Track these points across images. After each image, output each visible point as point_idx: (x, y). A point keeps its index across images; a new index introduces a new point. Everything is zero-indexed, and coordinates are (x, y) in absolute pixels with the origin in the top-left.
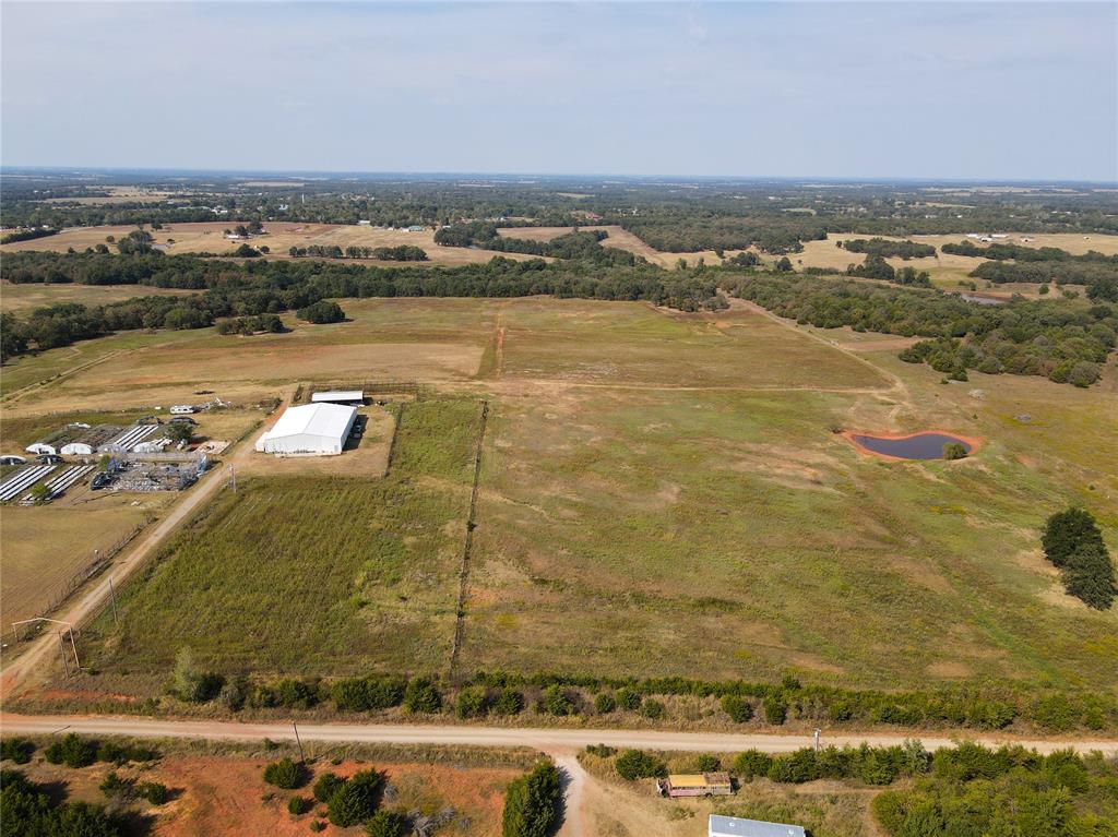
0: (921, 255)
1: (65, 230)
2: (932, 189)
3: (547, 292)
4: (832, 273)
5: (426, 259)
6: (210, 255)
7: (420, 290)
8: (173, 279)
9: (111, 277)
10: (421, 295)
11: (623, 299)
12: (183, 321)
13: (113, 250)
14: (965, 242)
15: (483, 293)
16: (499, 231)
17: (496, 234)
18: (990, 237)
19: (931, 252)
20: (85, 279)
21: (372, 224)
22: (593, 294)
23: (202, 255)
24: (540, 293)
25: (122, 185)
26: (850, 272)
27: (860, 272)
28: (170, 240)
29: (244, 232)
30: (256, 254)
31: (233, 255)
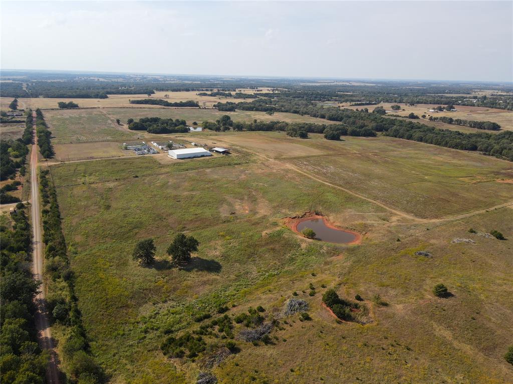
28: (404, 110)
29: (441, 109)
30: (417, 117)
31: (406, 117)
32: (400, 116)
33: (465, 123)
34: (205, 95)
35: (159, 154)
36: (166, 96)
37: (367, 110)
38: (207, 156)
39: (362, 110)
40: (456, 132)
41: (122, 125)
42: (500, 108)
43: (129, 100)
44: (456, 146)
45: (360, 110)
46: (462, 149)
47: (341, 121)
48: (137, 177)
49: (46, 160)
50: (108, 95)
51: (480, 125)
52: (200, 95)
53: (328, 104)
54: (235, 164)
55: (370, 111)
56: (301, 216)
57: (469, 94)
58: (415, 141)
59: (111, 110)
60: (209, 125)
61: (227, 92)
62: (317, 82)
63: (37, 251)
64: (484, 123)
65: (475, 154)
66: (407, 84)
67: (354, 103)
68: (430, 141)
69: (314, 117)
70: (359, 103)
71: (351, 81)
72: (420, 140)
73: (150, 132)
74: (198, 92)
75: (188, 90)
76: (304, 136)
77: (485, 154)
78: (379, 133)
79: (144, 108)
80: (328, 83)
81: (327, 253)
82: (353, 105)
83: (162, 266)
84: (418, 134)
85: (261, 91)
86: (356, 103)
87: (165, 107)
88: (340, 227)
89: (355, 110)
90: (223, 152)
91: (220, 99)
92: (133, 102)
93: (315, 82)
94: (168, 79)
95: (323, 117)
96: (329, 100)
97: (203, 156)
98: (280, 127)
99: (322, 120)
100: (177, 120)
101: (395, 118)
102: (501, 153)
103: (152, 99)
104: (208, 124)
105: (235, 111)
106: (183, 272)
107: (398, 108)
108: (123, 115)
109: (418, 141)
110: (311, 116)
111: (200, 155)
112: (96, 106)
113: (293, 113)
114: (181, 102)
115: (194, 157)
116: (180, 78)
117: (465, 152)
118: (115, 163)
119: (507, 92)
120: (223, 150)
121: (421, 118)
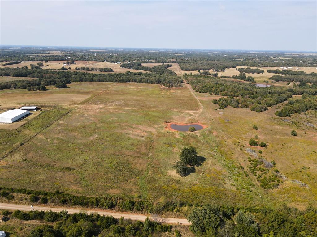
0: (259, 73)
1: (23, 62)
2: (289, 54)
3: (135, 81)
4: (228, 78)
5: (113, 71)
6: (54, 69)
7: (100, 80)
8: (35, 76)
9: (19, 75)
10: (100, 81)
11: (155, 83)
12: (21, 86)
13: (29, 67)
14: (277, 69)
15: (116, 81)
16: (142, 64)
17: (140, 65)
18: (287, 68)
19: (262, 72)
20: (12, 75)
21: (108, 62)
22: (148, 82)
23: (52, 69)
24: (133, 81)
25: (56, 51)
26: (233, 77)
27: (237, 77)
28: (47, 65)
29: (68, 63)
30: (66, 69)
31: (60, 69)
32: (55, 69)
33: (96, 69)
37: (27, 67)
38: (29, 114)
48: (22, 144)
51: (105, 70)
76: (44, 89)
77: (138, 83)
90: (37, 109)
97: (27, 115)
109: (98, 81)
111: (25, 115)
115: (23, 118)
117: (129, 83)
120: (34, 108)
121: (69, 69)
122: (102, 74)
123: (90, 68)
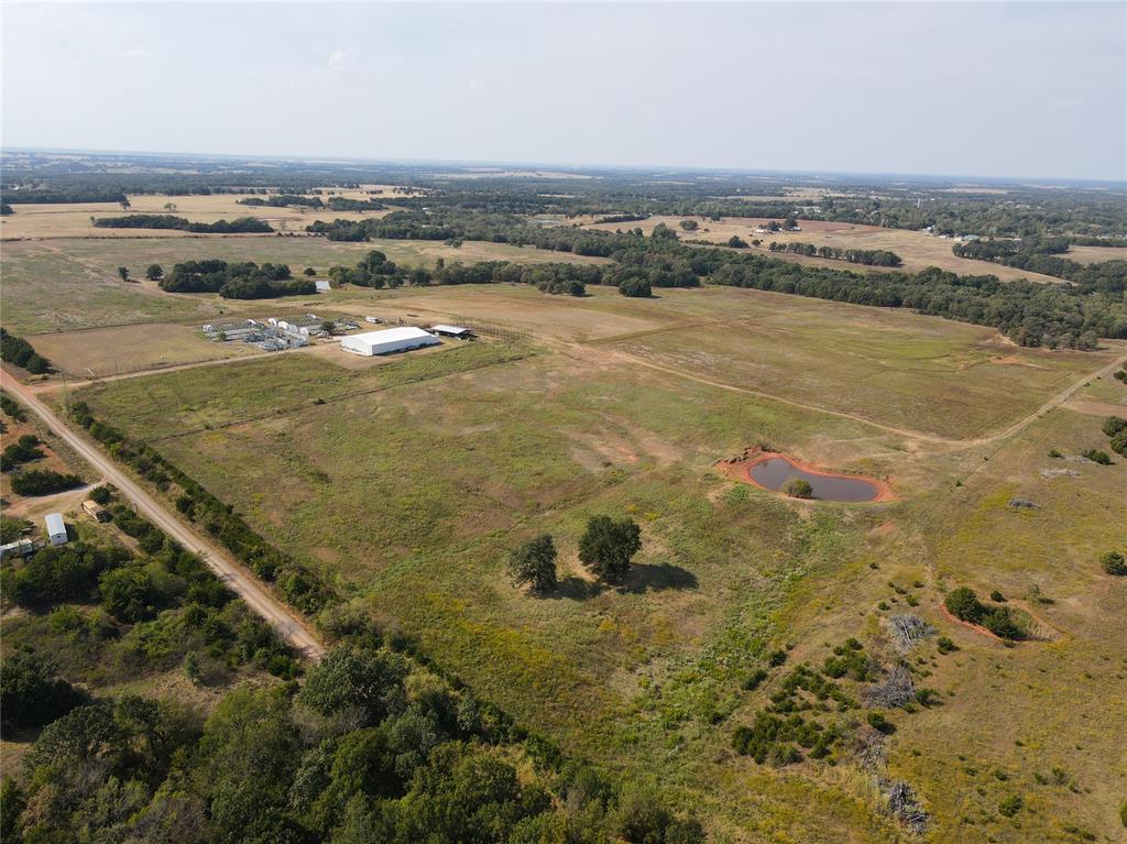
3: (918, 306)
5: (900, 266)
6: (708, 244)
8: (624, 256)
11: (989, 324)
21: (932, 231)
28: (706, 230)
29: (775, 228)
30: (743, 245)
31: (724, 245)
32: (712, 244)
33: (838, 253)
34: (259, 203)
35: (315, 348)
36: (168, 206)
37: (640, 232)
38: (431, 345)
39: (630, 232)
40: (846, 272)
41: (134, 281)
42: (869, 224)
43: (92, 218)
44: (866, 300)
45: (625, 231)
46: (877, 304)
47: (606, 256)
48: (321, 402)
49: (45, 379)
50: (12, 206)
51: (867, 258)
52: (247, 202)
53: (547, 221)
54: (512, 359)
55: (647, 233)
56: (742, 457)
57: (781, 195)
58: (781, 291)
59: (67, 243)
60: (352, 275)
61: (311, 197)
62: (468, 172)
63: (251, 595)
64: (873, 253)
65: (905, 313)
66: (649, 175)
67: (601, 217)
68: (810, 291)
69: (544, 248)
70: (611, 216)
71: (539, 169)
72: (791, 290)
73: (228, 295)
74: (240, 198)
75: (206, 192)
76: (578, 291)
77: (922, 313)
78: (702, 279)
79: (147, 237)
80: (493, 173)
81: (858, 522)
82: (600, 222)
83: (576, 589)
84: (783, 280)
85: (381, 192)
86: (607, 216)
87: (198, 234)
88: (830, 470)
89: (614, 232)
90: (463, 336)
91: (302, 212)
92: (104, 223)
93: (460, 172)
94: (108, 164)
95: (566, 248)
96: (542, 212)
97: (423, 346)
98: (508, 272)
99: (566, 254)
100: (268, 266)
101: (701, 246)
102: (947, 309)
103: (136, 214)
104: (348, 274)
105: (368, 240)
106: (630, 596)
107: (694, 227)
108: (109, 255)
109: (787, 292)
110: (538, 247)
111: (417, 344)
112: (16, 236)
113: (495, 241)
114: (223, 221)
115: (408, 350)
116: (138, 161)
117: (887, 310)
118: (237, 375)
119: (843, 192)
120: (458, 330)
121: (753, 246)
122: (826, 269)
123: (818, 246)
